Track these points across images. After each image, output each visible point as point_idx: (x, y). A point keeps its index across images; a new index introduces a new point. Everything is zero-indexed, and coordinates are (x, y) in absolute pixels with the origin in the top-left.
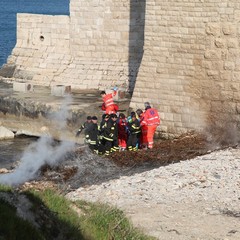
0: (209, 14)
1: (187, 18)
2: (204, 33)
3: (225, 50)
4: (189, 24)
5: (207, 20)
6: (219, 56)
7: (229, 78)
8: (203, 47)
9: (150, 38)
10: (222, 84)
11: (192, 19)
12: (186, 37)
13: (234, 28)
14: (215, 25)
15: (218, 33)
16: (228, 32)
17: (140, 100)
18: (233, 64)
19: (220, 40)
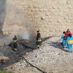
0: (29, 1)
1: (21, 3)
2: (27, 7)
3: (34, 12)
4: (22, 5)
5: (28, 3)
6: (33, 14)
7: (36, 21)
8: (27, 11)
9: (8, 9)
10: (34, 23)
11: (23, 3)
12: (21, 8)
13: (37, 6)
14: (31, 5)
15: (32, 7)
16: (35, 7)
17: (5, 28)
18: (37, 17)
19: (33, 9)
